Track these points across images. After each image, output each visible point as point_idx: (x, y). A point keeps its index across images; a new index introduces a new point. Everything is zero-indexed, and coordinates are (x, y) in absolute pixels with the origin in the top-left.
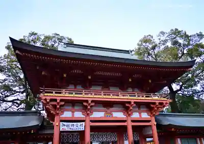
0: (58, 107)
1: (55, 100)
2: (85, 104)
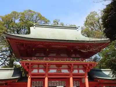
0: (30, 67)
2: (45, 65)
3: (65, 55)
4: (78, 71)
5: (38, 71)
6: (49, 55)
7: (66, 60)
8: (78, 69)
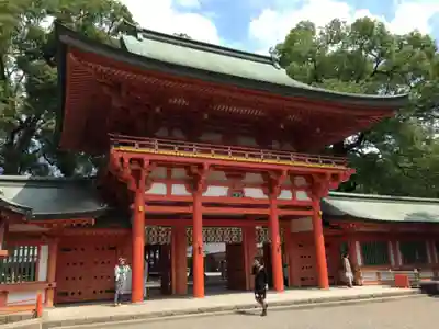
0: (144, 174)
1: (140, 161)
2: (195, 170)
3: (253, 142)
4: (294, 196)
6: (202, 138)
7: (266, 157)
8: (293, 188)
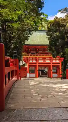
0: (28, 59)
2: (36, 58)
4: (56, 61)
5: (33, 62)
7: (49, 56)
